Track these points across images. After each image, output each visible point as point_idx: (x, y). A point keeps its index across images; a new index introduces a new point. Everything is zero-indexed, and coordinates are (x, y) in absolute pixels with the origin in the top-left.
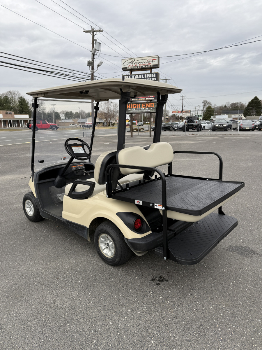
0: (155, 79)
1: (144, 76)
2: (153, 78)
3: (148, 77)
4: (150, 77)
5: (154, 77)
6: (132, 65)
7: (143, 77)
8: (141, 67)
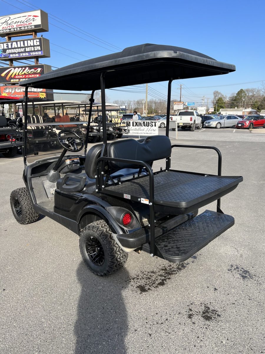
0: (39, 48)
1: (24, 44)
2: (36, 46)
3: (29, 45)
4: (32, 45)
5: (38, 46)
6: (6, 27)
7: (22, 46)
8: (19, 28)
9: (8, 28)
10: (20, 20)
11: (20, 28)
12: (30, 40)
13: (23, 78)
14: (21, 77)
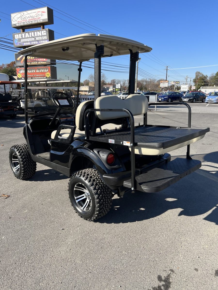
0: (46, 38)
1: (34, 35)
2: (44, 36)
4: (40, 35)
8: (30, 22)
9: (23, 22)
10: (31, 15)
12: (39, 31)
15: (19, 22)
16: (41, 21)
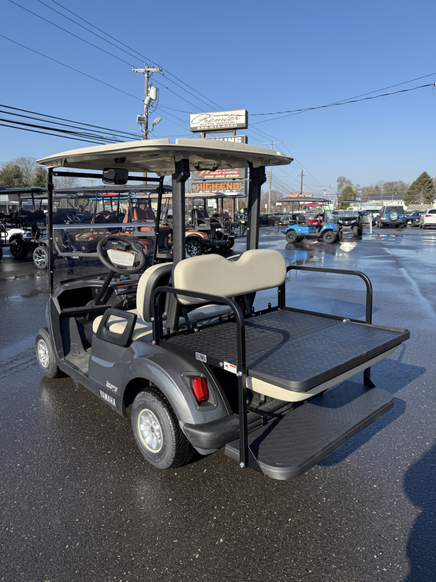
6: (205, 124)
8: (219, 126)
9: (207, 125)
10: (221, 118)
11: (222, 125)
12: (231, 138)
13: (219, 175)
14: (217, 173)
15: (201, 124)
16: (236, 126)
